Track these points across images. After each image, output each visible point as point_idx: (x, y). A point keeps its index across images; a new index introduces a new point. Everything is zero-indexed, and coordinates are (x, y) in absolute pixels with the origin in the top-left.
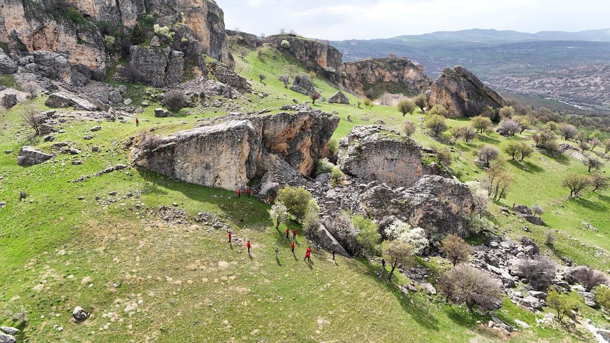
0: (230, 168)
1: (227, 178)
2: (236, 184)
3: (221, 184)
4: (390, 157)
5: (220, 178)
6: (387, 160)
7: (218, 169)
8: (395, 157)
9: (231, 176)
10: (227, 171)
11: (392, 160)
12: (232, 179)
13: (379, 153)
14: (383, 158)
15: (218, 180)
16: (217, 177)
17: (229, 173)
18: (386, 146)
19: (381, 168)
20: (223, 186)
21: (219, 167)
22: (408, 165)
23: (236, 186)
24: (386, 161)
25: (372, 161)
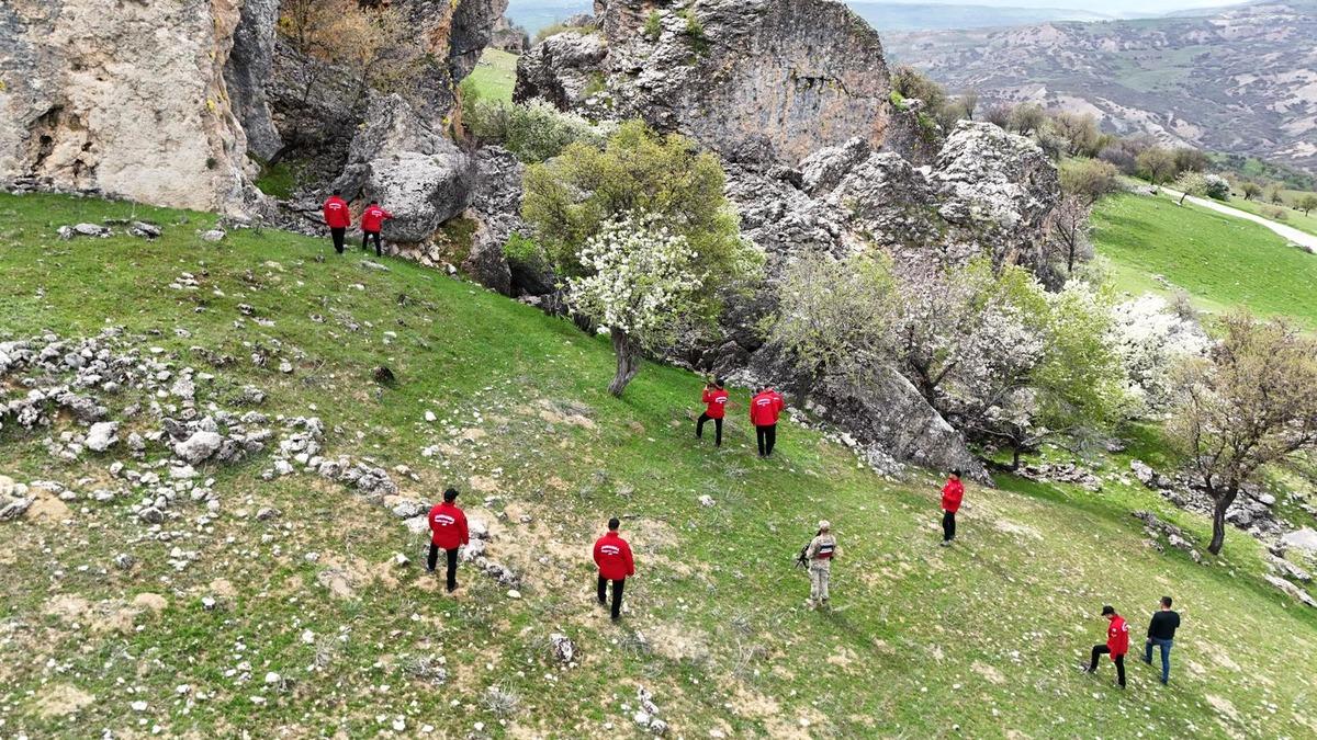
0: (152, 43)
1: (134, 120)
2: (211, 164)
3: (92, 170)
4: (805, 69)
5: (75, 122)
6: (797, 80)
7: (51, 51)
8: (820, 72)
9: (162, 104)
10: (128, 69)
11: (811, 80)
12: (173, 128)
13: (773, 50)
14: (782, 74)
15: (67, 145)
16: (52, 115)
17: (147, 77)
18: (798, 21)
19: (773, 120)
20: (106, 181)
21: (57, 39)
22: (854, 102)
23: (215, 176)
24: (792, 87)
25: (747, 85)
